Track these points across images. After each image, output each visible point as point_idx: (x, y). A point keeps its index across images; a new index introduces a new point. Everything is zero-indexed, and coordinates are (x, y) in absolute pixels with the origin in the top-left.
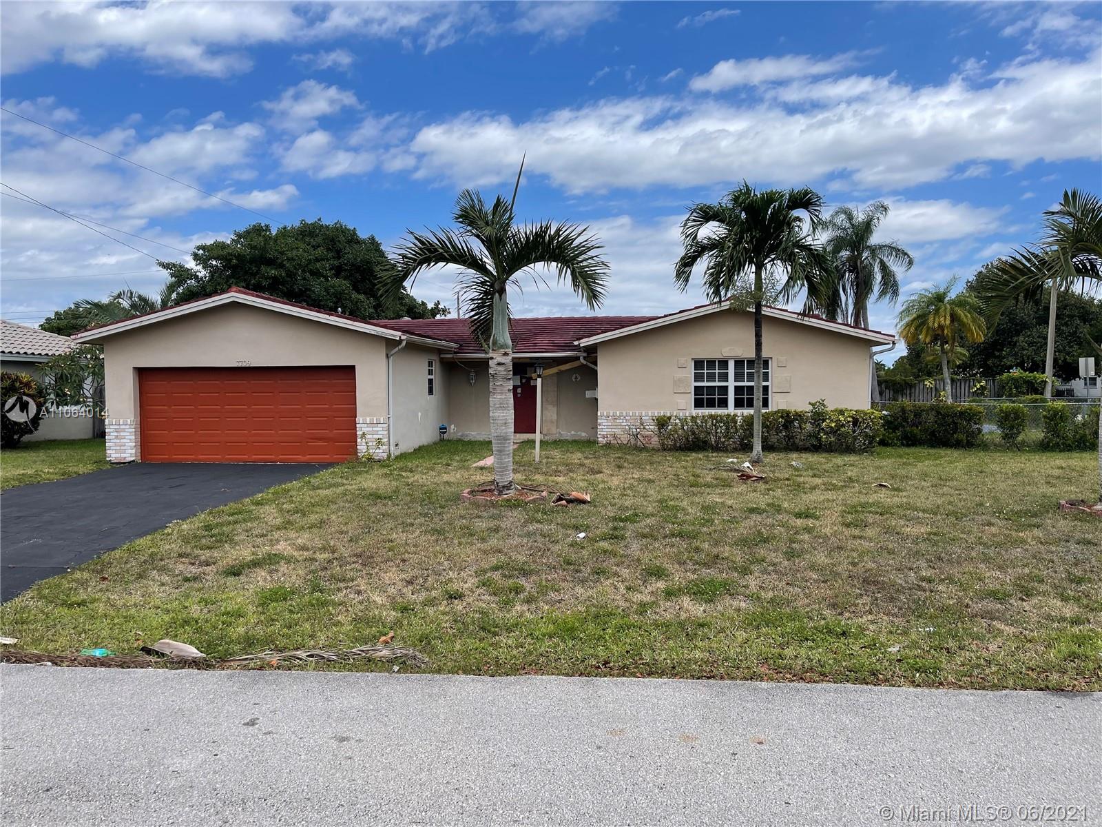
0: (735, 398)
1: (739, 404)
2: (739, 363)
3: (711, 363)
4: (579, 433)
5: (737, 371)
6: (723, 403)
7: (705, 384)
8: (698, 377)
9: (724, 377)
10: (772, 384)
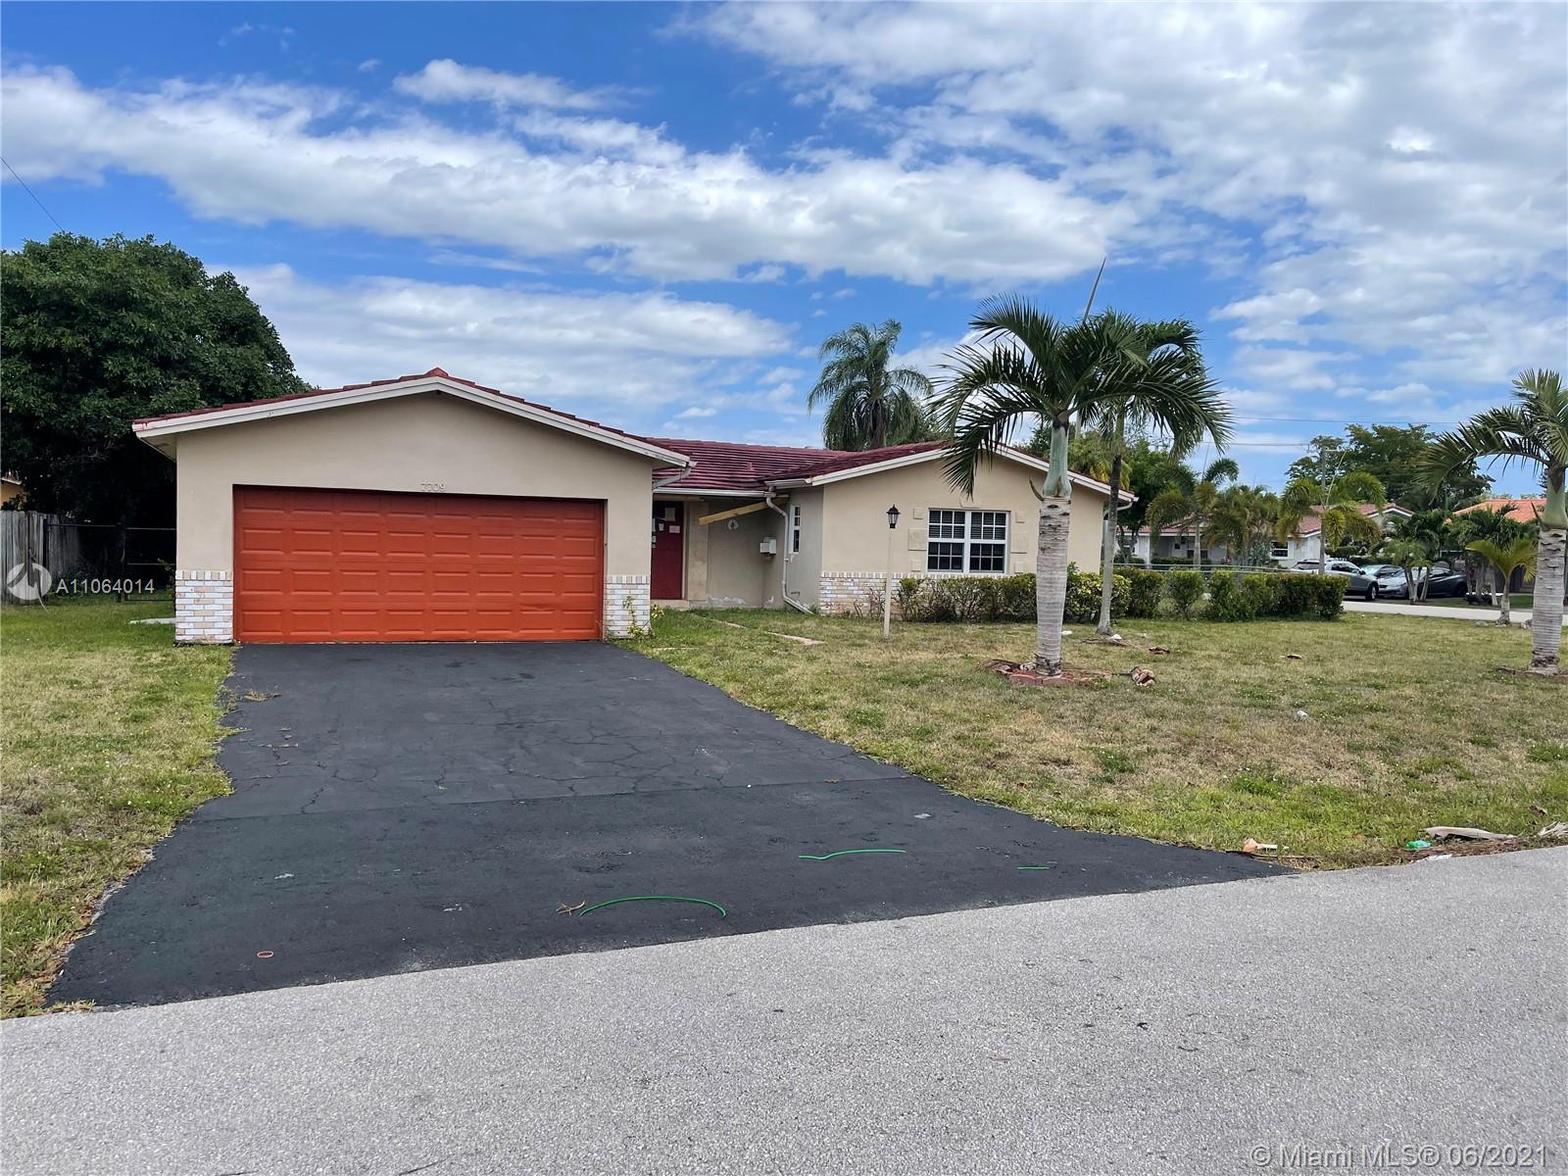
0: (971, 559)
1: (974, 566)
2: (976, 516)
3: (947, 514)
4: (734, 600)
5: (975, 525)
6: (958, 564)
7: (940, 540)
8: (933, 532)
9: (960, 533)
10: (1009, 542)
